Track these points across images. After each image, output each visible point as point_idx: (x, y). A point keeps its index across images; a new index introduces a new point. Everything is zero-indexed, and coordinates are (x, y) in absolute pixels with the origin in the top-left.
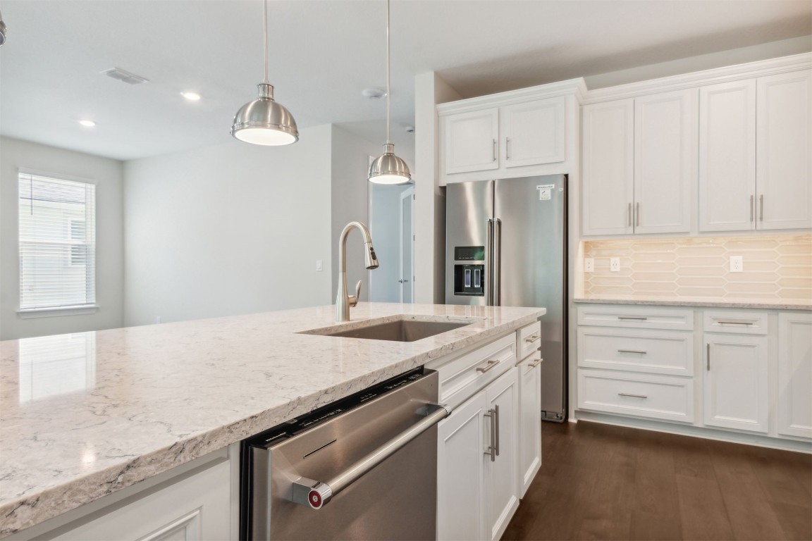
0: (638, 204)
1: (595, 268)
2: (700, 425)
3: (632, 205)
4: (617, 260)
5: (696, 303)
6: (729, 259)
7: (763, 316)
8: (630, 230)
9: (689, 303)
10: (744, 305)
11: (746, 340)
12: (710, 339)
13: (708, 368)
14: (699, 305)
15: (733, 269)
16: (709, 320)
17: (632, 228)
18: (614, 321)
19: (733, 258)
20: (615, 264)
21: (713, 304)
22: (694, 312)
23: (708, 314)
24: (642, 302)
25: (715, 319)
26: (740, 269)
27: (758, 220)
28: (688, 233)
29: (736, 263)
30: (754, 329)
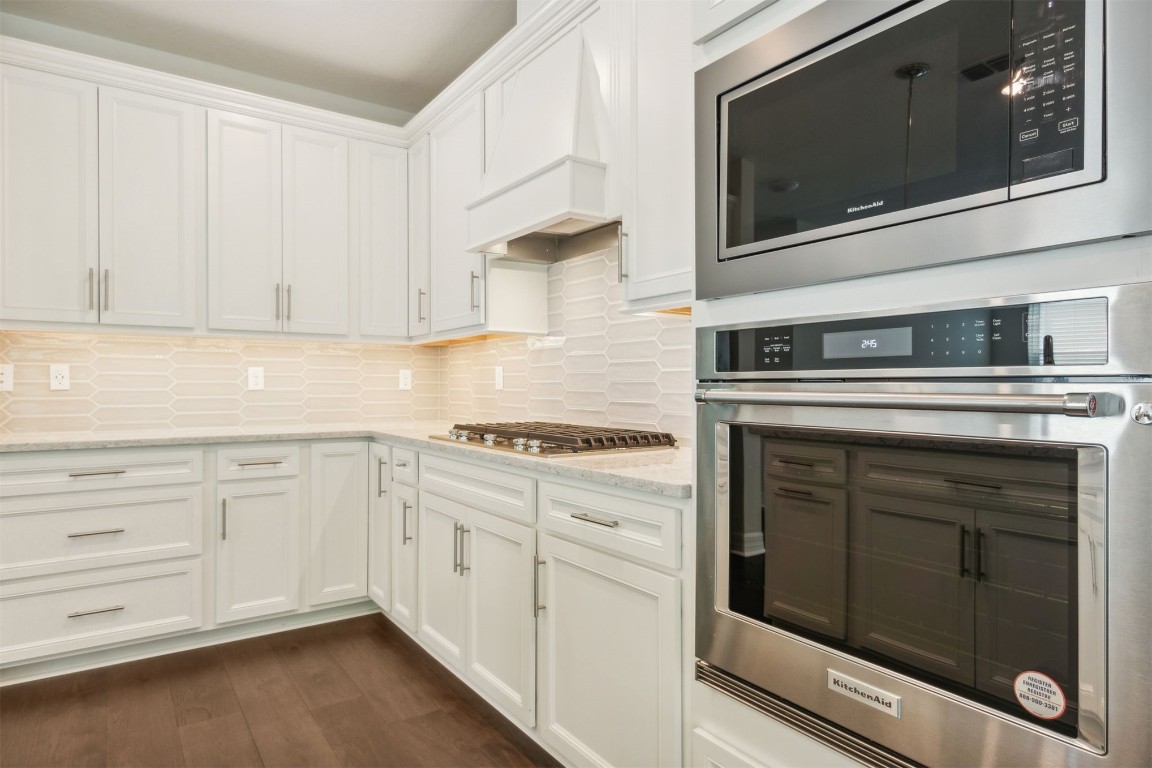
0: (107, 271)
1: (15, 384)
2: (211, 627)
3: (95, 272)
4: (64, 369)
5: (207, 438)
6: (246, 371)
7: (294, 451)
8: (92, 316)
9: (196, 439)
10: (271, 436)
11: (272, 487)
12: (226, 492)
13: (224, 536)
14: (211, 441)
15: (252, 386)
16: (225, 463)
17: (94, 313)
18: (61, 481)
19: (252, 370)
20: (60, 376)
21: (230, 438)
22: (204, 452)
23: (224, 453)
24: (116, 443)
25: (233, 461)
26: (261, 386)
27: (285, 318)
28: (190, 329)
29: (256, 377)
30: (284, 469)
